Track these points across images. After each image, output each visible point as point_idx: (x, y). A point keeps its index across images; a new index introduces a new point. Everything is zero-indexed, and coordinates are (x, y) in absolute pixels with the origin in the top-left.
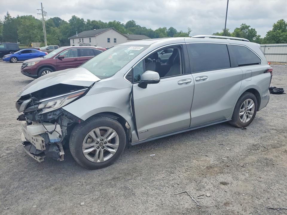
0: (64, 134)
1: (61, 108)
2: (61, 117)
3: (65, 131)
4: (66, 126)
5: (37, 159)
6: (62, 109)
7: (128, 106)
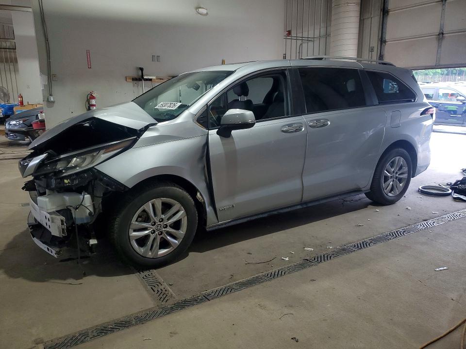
0: (97, 210)
1: (93, 167)
2: (93, 183)
3: (99, 207)
4: (100, 197)
5: (52, 252)
6: (94, 169)
7: (201, 166)
